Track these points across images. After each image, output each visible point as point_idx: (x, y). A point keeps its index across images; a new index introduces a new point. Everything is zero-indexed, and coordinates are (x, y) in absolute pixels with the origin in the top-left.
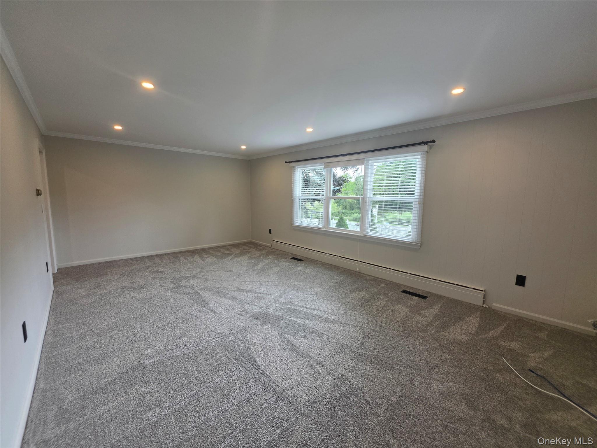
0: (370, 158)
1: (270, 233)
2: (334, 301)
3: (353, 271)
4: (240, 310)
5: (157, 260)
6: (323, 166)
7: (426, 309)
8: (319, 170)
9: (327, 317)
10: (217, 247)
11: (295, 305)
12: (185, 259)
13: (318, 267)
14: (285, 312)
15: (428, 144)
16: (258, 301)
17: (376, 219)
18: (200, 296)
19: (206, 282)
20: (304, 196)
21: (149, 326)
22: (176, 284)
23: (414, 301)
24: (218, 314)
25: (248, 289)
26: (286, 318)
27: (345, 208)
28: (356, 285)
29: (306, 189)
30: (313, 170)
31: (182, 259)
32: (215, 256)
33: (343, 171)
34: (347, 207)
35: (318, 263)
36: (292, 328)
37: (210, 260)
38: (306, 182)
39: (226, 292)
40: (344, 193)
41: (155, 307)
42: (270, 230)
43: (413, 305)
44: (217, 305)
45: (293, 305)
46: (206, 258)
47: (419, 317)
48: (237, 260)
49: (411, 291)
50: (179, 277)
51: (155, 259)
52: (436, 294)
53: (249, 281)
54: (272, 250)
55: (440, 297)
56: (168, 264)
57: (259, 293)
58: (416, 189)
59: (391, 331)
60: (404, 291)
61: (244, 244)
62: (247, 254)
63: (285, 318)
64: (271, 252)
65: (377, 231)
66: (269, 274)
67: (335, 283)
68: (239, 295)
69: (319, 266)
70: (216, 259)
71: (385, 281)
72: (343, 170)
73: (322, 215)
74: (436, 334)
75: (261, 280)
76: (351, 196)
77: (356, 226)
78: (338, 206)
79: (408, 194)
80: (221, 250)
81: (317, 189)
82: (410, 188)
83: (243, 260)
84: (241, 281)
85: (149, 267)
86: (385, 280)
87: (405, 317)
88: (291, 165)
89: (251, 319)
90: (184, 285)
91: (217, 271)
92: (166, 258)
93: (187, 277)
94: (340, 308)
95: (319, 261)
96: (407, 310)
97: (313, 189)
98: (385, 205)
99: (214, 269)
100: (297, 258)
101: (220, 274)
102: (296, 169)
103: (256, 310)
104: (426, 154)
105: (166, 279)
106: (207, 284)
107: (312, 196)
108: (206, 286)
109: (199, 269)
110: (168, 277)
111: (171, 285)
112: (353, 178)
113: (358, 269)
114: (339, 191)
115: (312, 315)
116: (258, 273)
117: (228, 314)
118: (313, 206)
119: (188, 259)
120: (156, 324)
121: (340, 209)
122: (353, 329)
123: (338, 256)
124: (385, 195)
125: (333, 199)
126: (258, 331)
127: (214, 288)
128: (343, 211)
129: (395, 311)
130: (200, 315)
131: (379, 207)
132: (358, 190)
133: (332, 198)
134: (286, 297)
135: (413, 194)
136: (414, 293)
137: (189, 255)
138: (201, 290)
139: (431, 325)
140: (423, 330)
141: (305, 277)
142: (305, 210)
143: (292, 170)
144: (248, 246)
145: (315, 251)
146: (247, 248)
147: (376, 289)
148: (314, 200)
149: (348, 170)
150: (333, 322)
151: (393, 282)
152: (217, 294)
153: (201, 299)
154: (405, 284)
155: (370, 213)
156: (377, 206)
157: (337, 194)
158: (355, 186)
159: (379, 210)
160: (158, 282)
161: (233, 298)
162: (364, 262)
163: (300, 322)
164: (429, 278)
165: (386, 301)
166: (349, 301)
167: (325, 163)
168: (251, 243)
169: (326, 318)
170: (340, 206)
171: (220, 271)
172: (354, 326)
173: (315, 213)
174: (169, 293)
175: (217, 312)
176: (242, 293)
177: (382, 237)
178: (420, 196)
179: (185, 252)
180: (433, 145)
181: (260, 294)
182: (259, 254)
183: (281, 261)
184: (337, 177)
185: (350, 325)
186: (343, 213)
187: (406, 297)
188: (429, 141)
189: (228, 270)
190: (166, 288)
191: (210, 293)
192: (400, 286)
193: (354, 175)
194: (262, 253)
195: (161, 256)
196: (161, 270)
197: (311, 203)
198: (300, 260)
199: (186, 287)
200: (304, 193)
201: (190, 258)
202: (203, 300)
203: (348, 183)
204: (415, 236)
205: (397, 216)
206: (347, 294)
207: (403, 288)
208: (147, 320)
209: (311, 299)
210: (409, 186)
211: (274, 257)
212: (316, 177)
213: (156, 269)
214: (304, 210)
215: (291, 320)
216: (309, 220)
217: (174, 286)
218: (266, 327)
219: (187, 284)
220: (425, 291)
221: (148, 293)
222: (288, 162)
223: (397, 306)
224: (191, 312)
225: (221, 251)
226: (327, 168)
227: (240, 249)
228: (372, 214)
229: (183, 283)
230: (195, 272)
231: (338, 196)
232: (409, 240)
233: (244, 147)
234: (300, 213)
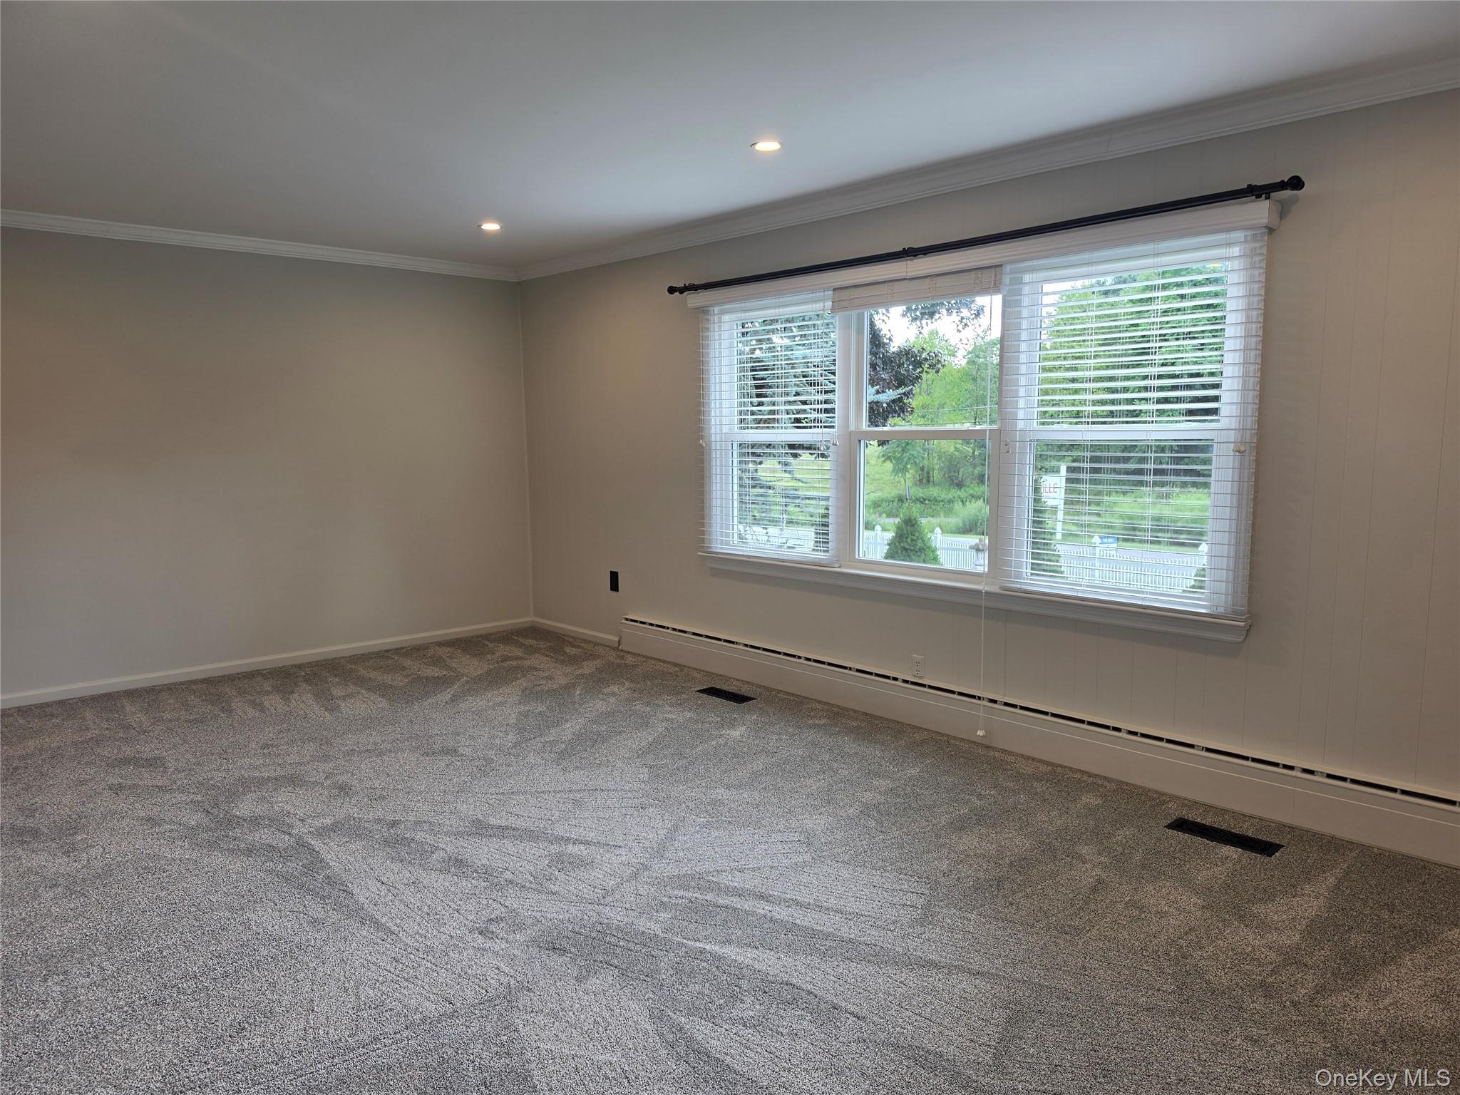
0: (1027, 264)
1: (614, 586)
2: (884, 869)
3: (962, 740)
4: (487, 914)
5: (134, 714)
6: (829, 304)
7: (1272, 898)
8: (810, 319)
9: (852, 936)
10: (387, 651)
11: (720, 889)
12: (254, 704)
13: (814, 726)
14: (675, 918)
15: (1272, 194)
16: (562, 876)
17: (1058, 523)
18: (316, 862)
19: (340, 801)
20: (752, 431)
21: (100, 992)
22: (216, 811)
23: (1223, 864)
24: (392, 933)
25: (520, 823)
26: (680, 945)
27: (928, 481)
28: (974, 799)
29: (760, 404)
30: (788, 321)
31: (239, 705)
32: (383, 690)
33: (918, 322)
34: (936, 475)
35: (812, 709)
36: (707, 985)
37: (359, 705)
38: (762, 374)
39: (429, 839)
40: (923, 417)
41: (126, 909)
42: (614, 577)
43: (1219, 882)
44: (390, 897)
45: (710, 889)
46: (344, 698)
47: (1243, 930)
48: (476, 702)
49: (1208, 821)
50: (226, 782)
51: (123, 707)
52: (1315, 834)
53: (526, 793)
54: (622, 657)
55: (1333, 845)
56: (179, 731)
57: (568, 839)
58: (1224, 387)
59: (1124, 992)
60: (1181, 825)
61: (507, 637)
62: (517, 679)
63: (678, 943)
64: (619, 666)
65: (1062, 572)
66: (608, 761)
67: (886, 793)
68: (482, 852)
69: (817, 722)
70: (383, 703)
71: (1100, 782)
72: (914, 319)
73: (827, 509)
74: (1316, 1002)
75: (575, 787)
76: (950, 427)
77: (974, 552)
78: (896, 471)
79: (1191, 412)
80: (408, 662)
81: (804, 403)
82: (1204, 387)
83: (501, 704)
84: (492, 790)
85: (98, 742)
86: (1096, 776)
87: (1186, 933)
88: (694, 299)
89: (534, 951)
90: (247, 814)
91: (390, 751)
92: (172, 701)
93: (261, 782)
94: (911, 899)
95: (820, 702)
96: (1191, 901)
97: (790, 403)
98: (1094, 459)
99: (375, 744)
100: (725, 692)
101: (401, 766)
102: (716, 318)
103: (554, 912)
104: (1266, 238)
105: (171, 791)
106: (348, 808)
107: (784, 431)
108: (343, 816)
109: (311, 748)
110: (179, 783)
111: (194, 818)
112: (960, 354)
113: (980, 733)
114: (899, 408)
115: (791, 928)
116: (562, 755)
117: (435, 933)
118: (790, 472)
119: (267, 704)
120: (130, 981)
121: (906, 483)
122: (963, 984)
123: (895, 679)
124: (1090, 420)
125: (875, 443)
126: (560, 1003)
127: (376, 827)
128: (919, 492)
129: (1142, 909)
130: (315, 940)
131: (1069, 469)
132: (981, 400)
133: (870, 436)
134: (681, 854)
135: (1215, 412)
136: (1223, 831)
137: (269, 689)
138: (321, 833)
139: (1298, 963)
140: (1263, 984)
141: (760, 767)
142: (758, 490)
143: (698, 324)
144: (521, 645)
145: (800, 657)
146: (518, 652)
147: (1061, 816)
148: (791, 446)
149: (937, 316)
150: (879, 957)
151: (1134, 785)
152: (389, 850)
153: (318, 873)
154: (1184, 795)
155: (1028, 492)
156: (1063, 469)
157: (891, 421)
158: (970, 386)
159: (1068, 480)
160: (137, 805)
161: (458, 864)
162: (1006, 704)
163: (740, 959)
164: (1286, 767)
165: (1105, 867)
166: (944, 866)
167: (835, 290)
168: (534, 632)
169: (850, 941)
170: (904, 470)
171: (403, 750)
172: (970, 972)
173: (797, 501)
174: (184, 851)
175: (390, 924)
176: (494, 843)
177: (1080, 595)
178: (1243, 416)
179: (250, 675)
180: (1295, 200)
181: (570, 847)
182: (566, 675)
183: (660, 702)
184: (893, 348)
185: (950, 969)
186: (922, 501)
187: (1190, 847)
188: (1279, 181)
189: (437, 747)
190: (171, 831)
191: (358, 845)
192: (1164, 803)
193: (965, 341)
194: (580, 671)
195: (149, 696)
196: (151, 755)
197: (780, 459)
198: (739, 698)
199: (255, 822)
200: (750, 417)
201: (273, 702)
202: (328, 878)
203: (937, 372)
204: (1224, 591)
205: (1144, 506)
206: (938, 837)
207: (1175, 812)
208: (92, 965)
209: (786, 862)
210: (1198, 375)
211: (632, 685)
212: (799, 353)
213: (128, 751)
214: (751, 490)
215: (702, 951)
216: (773, 531)
217: (205, 820)
218: (594, 983)
219: (262, 809)
220: (1266, 820)
221: (95, 852)
222: (682, 290)
223: (1150, 888)
224: (276, 927)
225: (404, 668)
226: (845, 308)
227: (489, 656)
228: (1037, 501)
229: (245, 808)
230: (295, 758)
231: (897, 428)
232: (1200, 605)
233: (491, 227)
234: (736, 504)
